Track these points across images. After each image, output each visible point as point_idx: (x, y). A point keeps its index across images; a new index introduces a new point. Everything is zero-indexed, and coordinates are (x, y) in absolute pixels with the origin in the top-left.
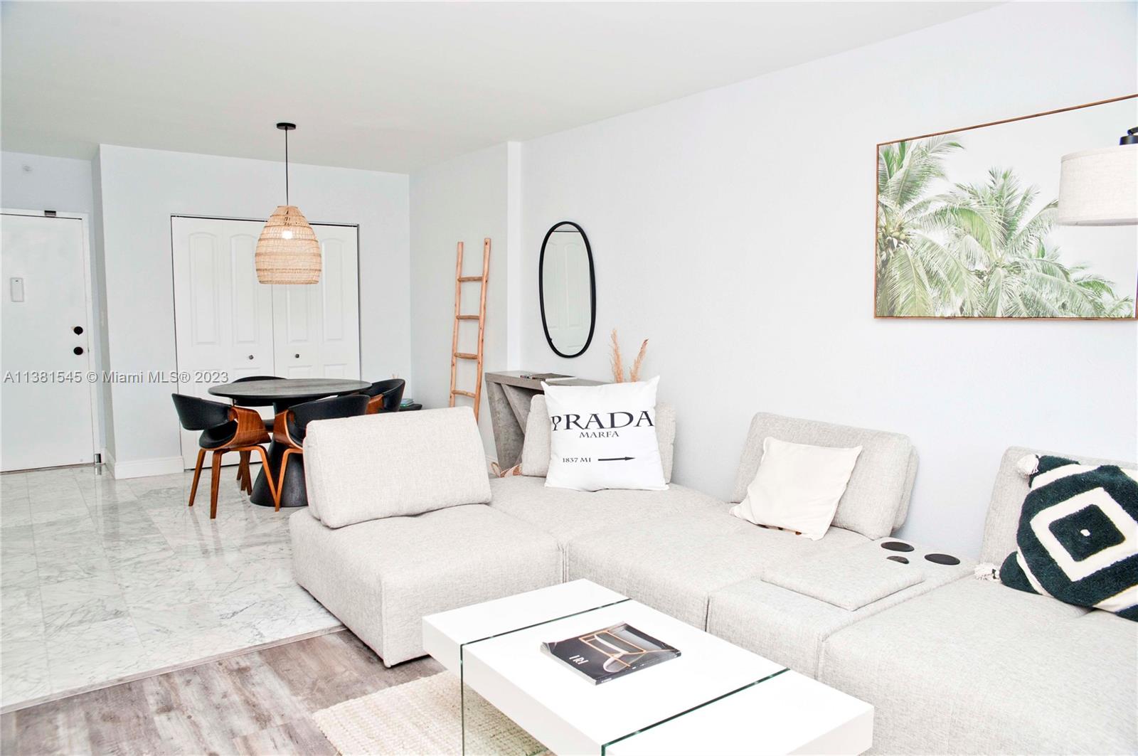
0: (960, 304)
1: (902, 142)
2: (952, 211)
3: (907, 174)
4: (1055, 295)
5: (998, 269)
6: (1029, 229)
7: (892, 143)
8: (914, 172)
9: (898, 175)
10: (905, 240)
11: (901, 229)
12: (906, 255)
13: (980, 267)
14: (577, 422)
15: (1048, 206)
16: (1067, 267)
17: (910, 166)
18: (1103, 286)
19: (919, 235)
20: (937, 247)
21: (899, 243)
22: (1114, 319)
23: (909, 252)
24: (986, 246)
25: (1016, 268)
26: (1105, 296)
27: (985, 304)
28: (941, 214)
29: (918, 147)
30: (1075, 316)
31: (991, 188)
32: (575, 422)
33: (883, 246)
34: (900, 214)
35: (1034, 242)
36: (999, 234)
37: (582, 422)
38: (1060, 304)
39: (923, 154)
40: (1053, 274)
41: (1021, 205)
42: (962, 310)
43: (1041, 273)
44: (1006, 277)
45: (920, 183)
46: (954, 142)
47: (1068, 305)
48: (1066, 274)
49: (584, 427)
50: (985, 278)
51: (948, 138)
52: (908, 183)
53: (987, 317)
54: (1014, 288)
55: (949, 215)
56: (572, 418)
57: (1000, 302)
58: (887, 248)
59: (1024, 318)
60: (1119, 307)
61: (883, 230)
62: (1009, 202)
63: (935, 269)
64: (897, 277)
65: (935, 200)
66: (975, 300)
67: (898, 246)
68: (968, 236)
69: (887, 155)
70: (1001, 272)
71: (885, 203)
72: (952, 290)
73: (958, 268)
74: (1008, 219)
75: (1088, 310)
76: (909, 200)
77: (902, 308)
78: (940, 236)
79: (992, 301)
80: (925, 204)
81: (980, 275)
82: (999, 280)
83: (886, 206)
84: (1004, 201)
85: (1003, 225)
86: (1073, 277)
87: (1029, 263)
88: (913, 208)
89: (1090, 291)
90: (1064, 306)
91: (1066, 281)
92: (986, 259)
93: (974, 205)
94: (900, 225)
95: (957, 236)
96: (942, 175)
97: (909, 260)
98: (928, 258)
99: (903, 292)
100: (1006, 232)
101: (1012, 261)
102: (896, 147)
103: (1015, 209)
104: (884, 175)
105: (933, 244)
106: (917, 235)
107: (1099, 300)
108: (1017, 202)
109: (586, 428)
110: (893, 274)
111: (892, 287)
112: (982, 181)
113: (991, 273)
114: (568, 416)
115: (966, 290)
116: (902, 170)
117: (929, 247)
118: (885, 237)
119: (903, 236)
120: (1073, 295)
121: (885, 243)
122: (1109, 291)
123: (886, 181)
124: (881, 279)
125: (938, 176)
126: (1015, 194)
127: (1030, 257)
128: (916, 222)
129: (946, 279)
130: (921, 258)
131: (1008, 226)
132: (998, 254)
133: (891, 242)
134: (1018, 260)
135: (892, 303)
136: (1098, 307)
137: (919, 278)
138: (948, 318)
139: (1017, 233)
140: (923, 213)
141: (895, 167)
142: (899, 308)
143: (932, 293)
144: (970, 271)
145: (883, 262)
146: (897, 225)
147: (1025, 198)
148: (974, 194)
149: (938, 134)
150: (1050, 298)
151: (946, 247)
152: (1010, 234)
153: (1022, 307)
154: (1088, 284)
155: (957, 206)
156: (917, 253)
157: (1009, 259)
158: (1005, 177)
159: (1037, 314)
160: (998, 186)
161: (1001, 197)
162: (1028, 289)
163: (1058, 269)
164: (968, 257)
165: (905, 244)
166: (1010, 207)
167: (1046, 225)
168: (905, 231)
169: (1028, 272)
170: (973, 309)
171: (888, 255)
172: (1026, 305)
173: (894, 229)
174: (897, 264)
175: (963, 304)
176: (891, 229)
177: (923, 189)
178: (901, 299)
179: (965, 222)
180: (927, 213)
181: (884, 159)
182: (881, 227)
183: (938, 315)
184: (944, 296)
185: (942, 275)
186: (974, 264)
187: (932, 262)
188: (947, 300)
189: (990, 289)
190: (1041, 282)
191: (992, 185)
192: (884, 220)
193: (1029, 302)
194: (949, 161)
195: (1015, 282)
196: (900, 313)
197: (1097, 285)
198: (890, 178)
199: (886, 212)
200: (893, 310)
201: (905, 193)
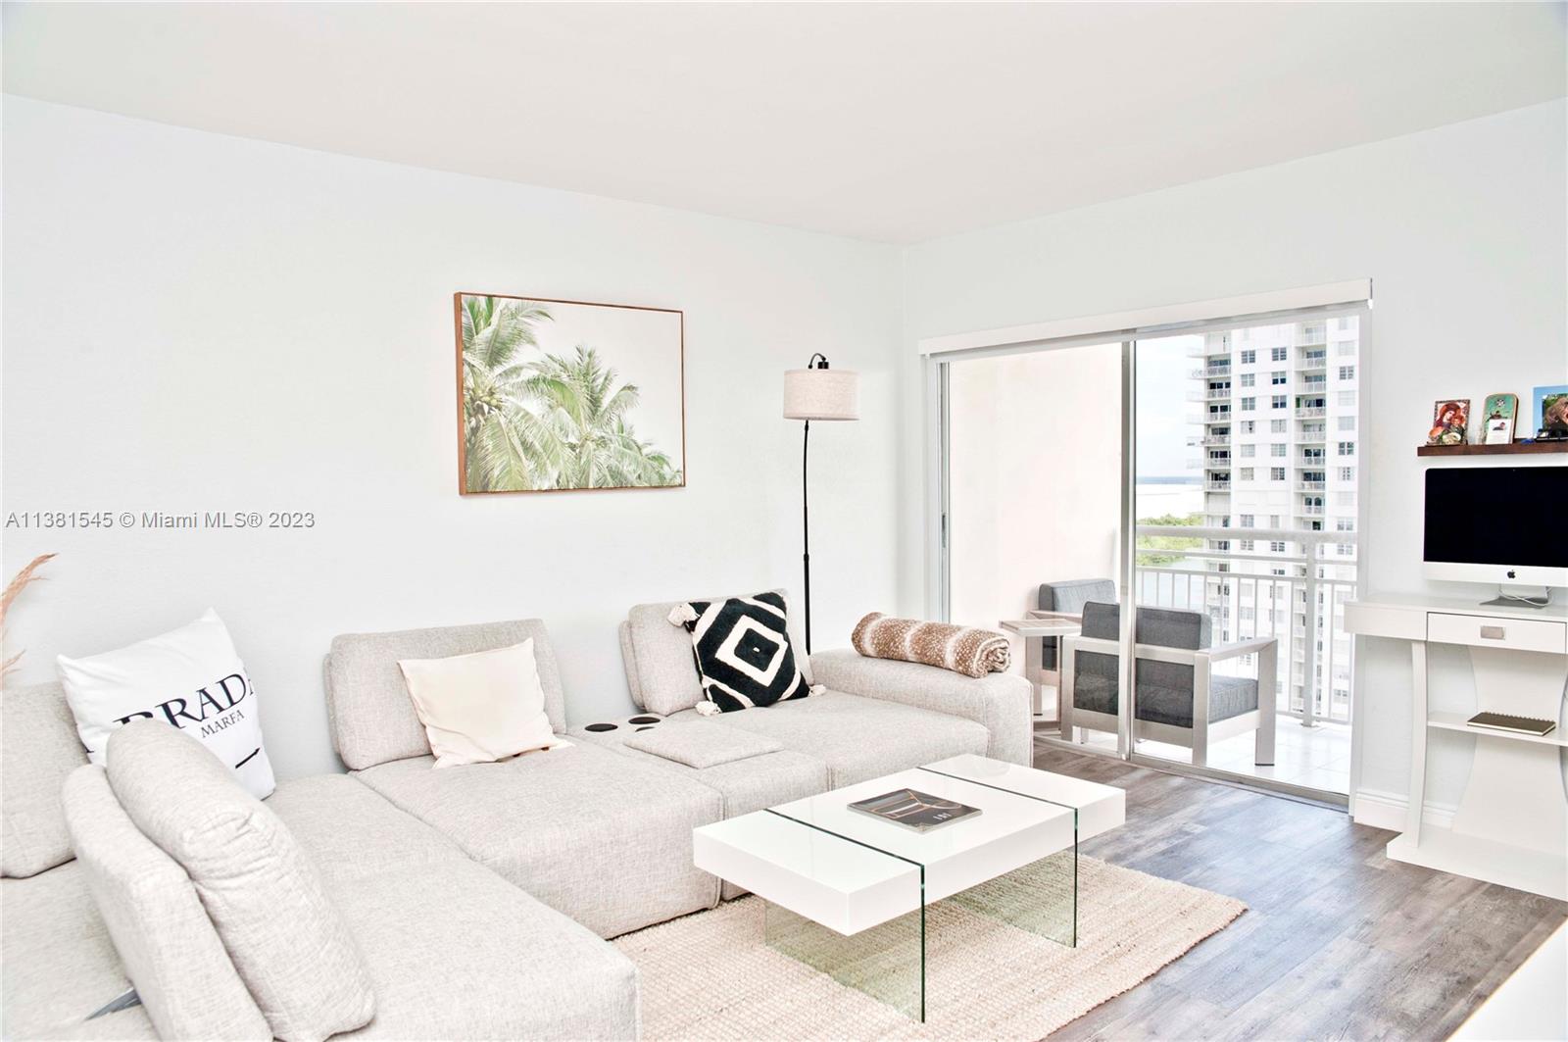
0: (556, 476)
1: (490, 297)
2: (544, 381)
3: (496, 333)
4: (633, 467)
5: (588, 442)
6: (611, 407)
7: (479, 295)
8: (505, 333)
9: (486, 333)
10: (496, 407)
11: (491, 394)
12: (499, 423)
13: (573, 440)
14: (186, 710)
15: (624, 388)
16: (640, 443)
17: (499, 325)
18: (664, 460)
19: (512, 403)
20: (532, 418)
21: (490, 409)
22: (672, 487)
23: (502, 420)
24: (577, 419)
25: (602, 442)
26: (665, 467)
27: (579, 476)
28: (534, 383)
29: (507, 306)
30: (646, 485)
31: (579, 364)
32: (182, 713)
33: (471, 411)
34: (491, 377)
35: (616, 419)
36: (587, 409)
37: (193, 708)
38: (636, 475)
39: (513, 316)
40: (630, 449)
41: (603, 384)
42: (558, 482)
43: (621, 448)
44: (595, 450)
45: (511, 346)
46: (544, 311)
47: (642, 475)
48: (639, 449)
49: (200, 718)
50: (578, 451)
51: (540, 305)
52: (497, 345)
53: (582, 488)
54: (602, 460)
55: (542, 385)
56: (175, 708)
57: (591, 474)
58: (476, 414)
59: (611, 489)
60: (675, 477)
61: (471, 392)
62: (594, 380)
63: (530, 440)
64: (490, 447)
65: (527, 367)
66: (569, 472)
67: (489, 413)
68: (561, 409)
69: (472, 307)
70: (591, 445)
71: (472, 362)
72: (548, 462)
73: (553, 440)
74: (595, 396)
75: (656, 481)
76: (500, 363)
77: (497, 483)
78: (534, 405)
79: (585, 473)
80: (516, 370)
81: (573, 447)
82: (589, 453)
83: (473, 366)
84: (590, 378)
85: (591, 401)
86: (645, 451)
87: (613, 438)
88: (505, 372)
89: (655, 464)
90: (639, 477)
91: (638, 455)
92: (577, 433)
93: (564, 378)
94: (490, 389)
95: (550, 407)
96: (534, 343)
97: (502, 429)
98: (523, 428)
99: (496, 465)
100: (593, 408)
101: (599, 435)
102: (483, 301)
103: (599, 387)
104: (470, 330)
105: (527, 413)
106: (510, 402)
107: (662, 472)
108: (600, 381)
109: (204, 718)
110: (484, 443)
111: (484, 458)
112: (571, 357)
113: (582, 446)
114: (165, 707)
115: (561, 461)
116: (490, 329)
117: (523, 417)
118: (473, 400)
119: (494, 402)
120: (645, 468)
121: (471, 406)
122: (668, 464)
123: (472, 336)
124: (469, 451)
125: (528, 342)
126: (599, 373)
127: (613, 432)
128: (508, 388)
129: (541, 450)
130: (515, 428)
131: (595, 402)
132: (587, 428)
133: (481, 407)
134: (604, 434)
135: (486, 476)
136: (662, 477)
137: (514, 449)
138: (546, 491)
139: (602, 409)
140: (514, 380)
141: (482, 323)
142: (494, 483)
143: (529, 465)
144: (563, 444)
145: (472, 429)
146: (487, 390)
147: (606, 379)
148: (564, 366)
149: (528, 299)
150: (629, 470)
151: (540, 418)
152: (596, 410)
153: (609, 478)
154: (654, 458)
155: (549, 377)
156: (510, 422)
157: (597, 433)
158: (590, 355)
159: (621, 485)
160: (585, 364)
161: (588, 374)
162: (613, 462)
163: (634, 445)
164: (561, 430)
165: (497, 410)
166: (595, 384)
167: (623, 405)
168: (496, 396)
169: (612, 445)
170: (568, 482)
171: (478, 422)
172: (612, 476)
173: (483, 392)
174: (488, 432)
175: (559, 477)
176: (480, 393)
177: (514, 353)
178: (496, 472)
179: (558, 395)
180: (520, 380)
181: (468, 311)
182: (468, 389)
183: (536, 489)
184: (541, 468)
185: (537, 446)
186: (567, 436)
187: (527, 433)
188: (544, 472)
189: (582, 462)
190: (623, 455)
191: (579, 361)
192: (472, 380)
193: (615, 474)
194: (538, 328)
195: (603, 455)
196: (495, 487)
197: (659, 459)
198: (477, 334)
199: (473, 372)
200: (487, 485)
201: (496, 354)
